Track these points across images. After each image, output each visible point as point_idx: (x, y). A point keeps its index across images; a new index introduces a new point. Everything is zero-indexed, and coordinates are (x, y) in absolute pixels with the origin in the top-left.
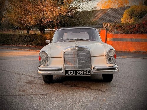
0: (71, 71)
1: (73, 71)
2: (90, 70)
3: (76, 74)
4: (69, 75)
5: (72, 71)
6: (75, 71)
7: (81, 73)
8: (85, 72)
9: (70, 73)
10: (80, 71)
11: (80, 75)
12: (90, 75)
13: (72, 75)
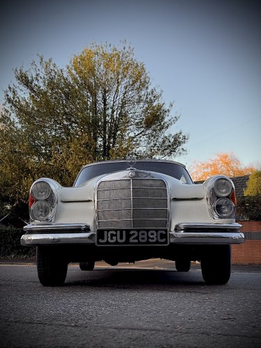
0: (114, 233)
1: (118, 232)
2: (166, 231)
3: (127, 241)
4: (107, 243)
5: (116, 230)
6: (124, 232)
7: (141, 236)
8: (152, 234)
9: (112, 239)
10: (138, 231)
11: (139, 243)
12: (166, 242)
13: (117, 242)
